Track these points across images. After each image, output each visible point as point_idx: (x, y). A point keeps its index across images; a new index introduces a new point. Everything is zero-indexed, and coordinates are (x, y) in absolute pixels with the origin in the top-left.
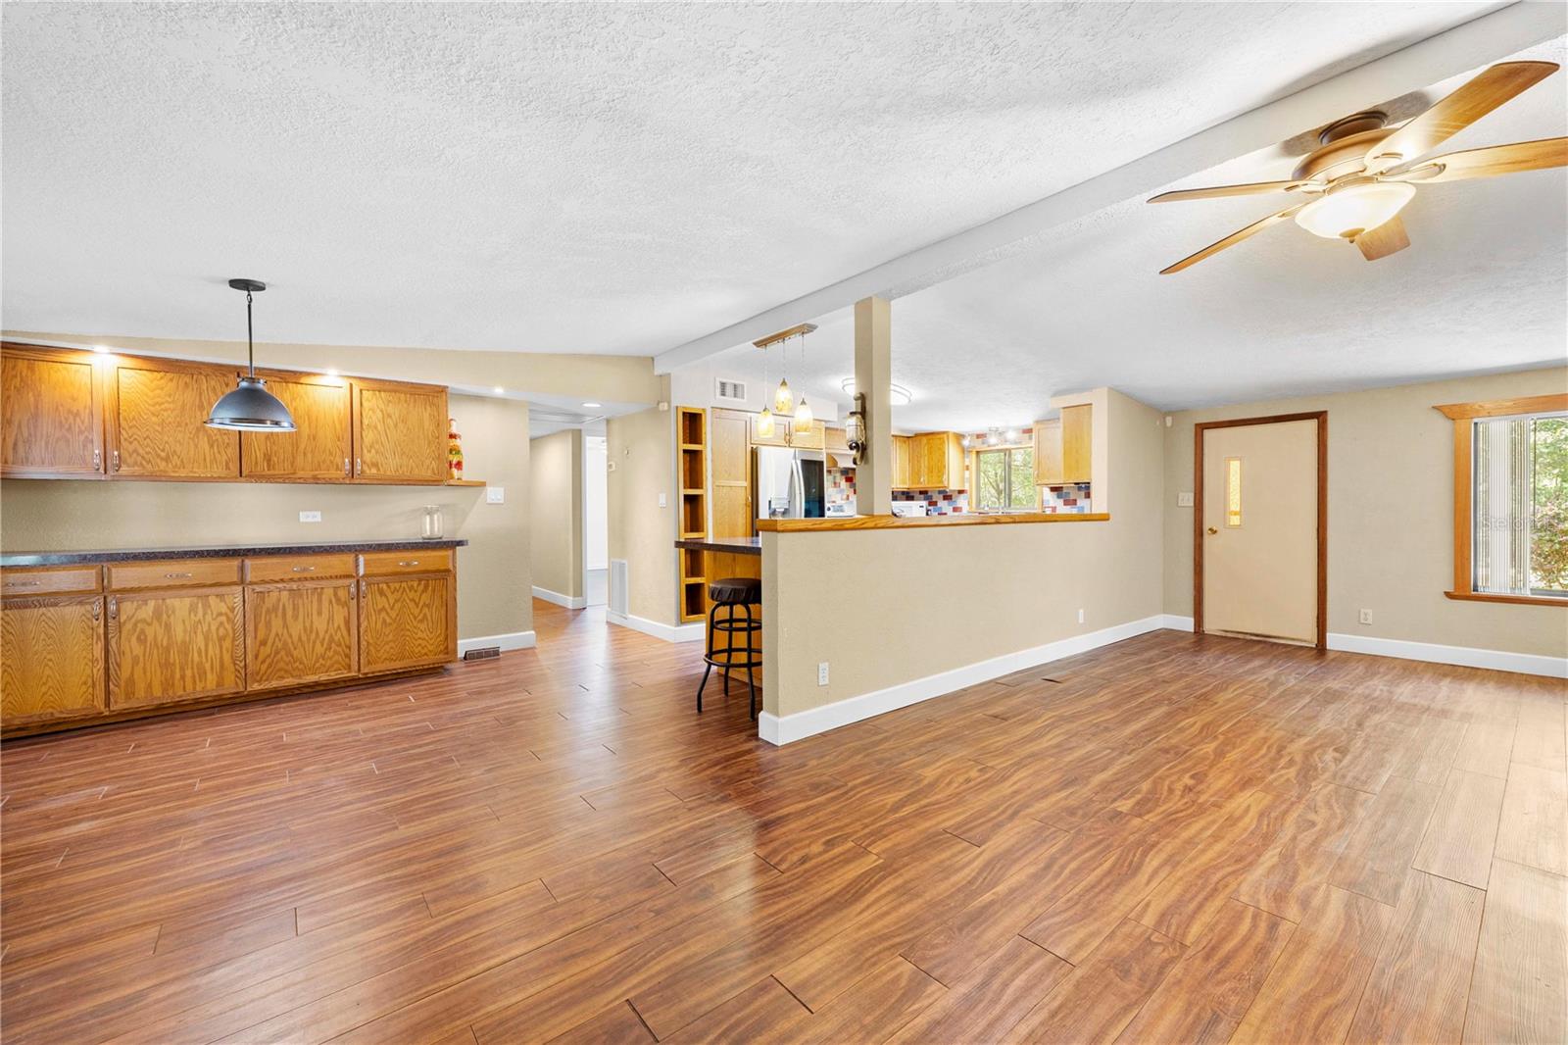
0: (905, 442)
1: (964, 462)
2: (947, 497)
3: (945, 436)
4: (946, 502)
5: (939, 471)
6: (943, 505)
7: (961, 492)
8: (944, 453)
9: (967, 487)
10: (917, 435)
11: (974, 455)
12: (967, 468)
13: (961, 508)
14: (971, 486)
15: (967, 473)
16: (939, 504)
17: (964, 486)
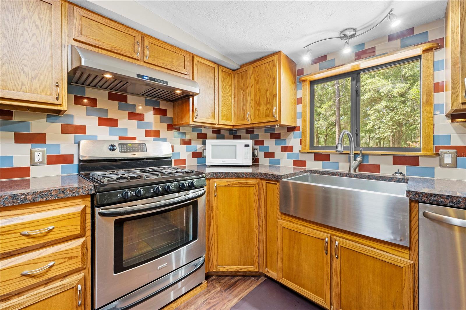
0: (229, 74)
1: (295, 94)
2: (275, 136)
3: (275, 58)
4: (273, 141)
5: (268, 103)
6: (271, 145)
7: (292, 129)
8: (274, 79)
9: (299, 123)
10: (242, 66)
11: (307, 86)
12: (299, 101)
13: (291, 147)
14: (304, 122)
15: (299, 108)
16: (266, 143)
17: (295, 122)
